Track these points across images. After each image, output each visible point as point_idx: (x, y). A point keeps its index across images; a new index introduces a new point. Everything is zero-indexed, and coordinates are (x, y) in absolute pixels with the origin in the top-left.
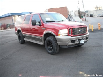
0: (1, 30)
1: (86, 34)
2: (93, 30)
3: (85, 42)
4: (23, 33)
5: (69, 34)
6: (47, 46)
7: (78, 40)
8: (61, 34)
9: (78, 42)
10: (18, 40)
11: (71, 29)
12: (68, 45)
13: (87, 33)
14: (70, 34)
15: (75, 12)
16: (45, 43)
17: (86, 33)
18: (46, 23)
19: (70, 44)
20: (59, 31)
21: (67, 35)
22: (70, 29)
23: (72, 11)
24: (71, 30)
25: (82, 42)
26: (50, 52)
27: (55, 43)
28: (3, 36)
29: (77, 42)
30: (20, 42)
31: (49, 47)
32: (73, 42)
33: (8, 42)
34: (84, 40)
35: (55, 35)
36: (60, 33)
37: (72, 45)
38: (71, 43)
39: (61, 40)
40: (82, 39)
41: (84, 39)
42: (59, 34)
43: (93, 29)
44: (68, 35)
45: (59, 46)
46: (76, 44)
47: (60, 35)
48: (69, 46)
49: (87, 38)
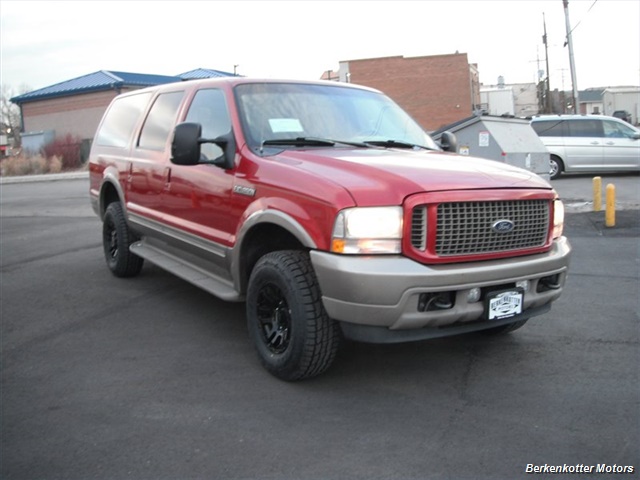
0: (47, 171)
1: (545, 251)
2: (611, 221)
3: (529, 309)
4: (130, 205)
5: (408, 247)
6: (260, 313)
7: (475, 293)
8: (354, 242)
9: (477, 309)
10: (101, 251)
11: (429, 206)
12: (395, 326)
13: (554, 247)
14: (418, 244)
15: (518, 89)
16: (248, 294)
17: (544, 245)
18: (267, 151)
19: (415, 316)
20: (340, 217)
21: (393, 248)
22: (418, 210)
23: (501, 85)
24: (425, 218)
25: (504, 307)
26: (273, 357)
27: (308, 299)
28: (42, 212)
29: (466, 308)
30: (113, 264)
31: (271, 326)
32: (433, 308)
33: (40, 257)
34: (521, 291)
35: (312, 244)
36: (345, 230)
37: (428, 326)
38: (421, 310)
39: (346, 286)
40: (511, 286)
41: (524, 285)
42: (336, 243)
43: (617, 213)
44: (402, 255)
45: (336, 323)
46: (459, 322)
47: (347, 250)
48: (407, 329)
49: (546, 283)
